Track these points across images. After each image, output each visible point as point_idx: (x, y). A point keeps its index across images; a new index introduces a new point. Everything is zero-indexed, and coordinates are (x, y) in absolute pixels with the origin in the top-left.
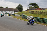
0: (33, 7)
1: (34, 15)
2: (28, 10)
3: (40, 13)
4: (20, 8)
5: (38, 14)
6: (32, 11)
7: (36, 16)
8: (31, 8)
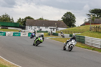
0: (97, 18)
2: (86, 24)
4: (69, 20)
6: (95, 26)
8: (93, 20)
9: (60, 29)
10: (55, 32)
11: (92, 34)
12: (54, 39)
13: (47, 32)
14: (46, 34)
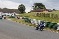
0: (38, 8)
1: (40, 18)
2: (32, 11)
3: (47, 16)
4: (22, 9)
5: (44, 17)
6: (37, 13)
7: (42, 19)
8: (36, 9)
9: (16, 14)
10: (13, 16)
11: (35, 17)
12: (13, 20)
13: (9, 16)
14: (8, 17)
